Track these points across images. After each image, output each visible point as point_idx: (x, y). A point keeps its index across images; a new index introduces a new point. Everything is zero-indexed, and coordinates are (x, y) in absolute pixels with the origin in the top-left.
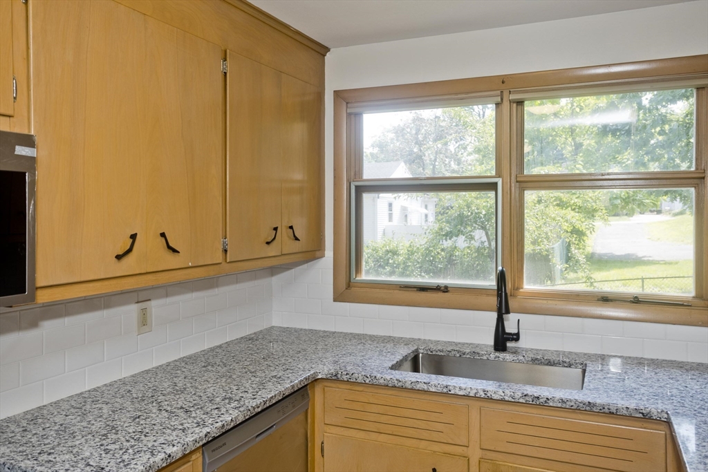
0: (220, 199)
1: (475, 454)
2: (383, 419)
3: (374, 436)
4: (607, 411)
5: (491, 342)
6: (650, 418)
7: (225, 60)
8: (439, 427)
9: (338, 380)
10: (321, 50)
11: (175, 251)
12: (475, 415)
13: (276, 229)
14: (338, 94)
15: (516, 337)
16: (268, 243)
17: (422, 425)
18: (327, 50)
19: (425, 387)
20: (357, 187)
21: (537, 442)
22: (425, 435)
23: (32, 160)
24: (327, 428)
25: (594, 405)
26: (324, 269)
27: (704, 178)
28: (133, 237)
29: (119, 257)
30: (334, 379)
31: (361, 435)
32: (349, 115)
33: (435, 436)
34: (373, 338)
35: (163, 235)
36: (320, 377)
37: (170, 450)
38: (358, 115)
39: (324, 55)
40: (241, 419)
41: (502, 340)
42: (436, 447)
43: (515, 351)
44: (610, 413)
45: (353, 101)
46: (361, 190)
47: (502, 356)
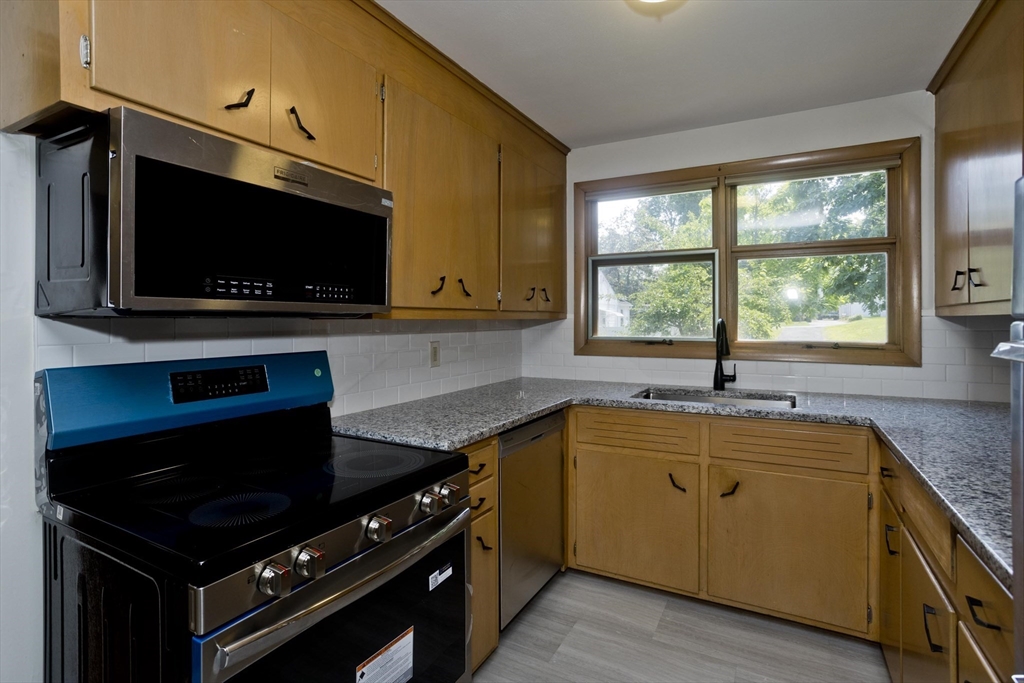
0: (497, 259)
1: (705, 461)
2: (628, 436)
3: (619, 450)
4: (818, 420)
5: (710, 384)
6: (856, 425)
7: (500, 152)
8: (675, 440)
9: (589, 405)
10: (563, 150)
11: (468, 295)
12: (705, 430)
13: (533, 289)
14: (577, 185)
15: (733, 378)
16: (528, 300)
17: (662, 439)
18: (569, 150)
19: (664, 408)
20: (593, 261)
22: (662, 447)
23: (390, 209)
24: (578, 446)
25: (808, 416)
26: (567, 327)
27: (895, 243)
28: (443, 279)
29: (434, 293)
30: (587, 404)
31: (608, 450)
32: (587, 202)
33: (671, 448)
35: (461, 281)
36: (574, 403)
37: (482, 430)
38: (594, 202)
39: (566, 155)
40: (524, 421)
41: (721, 381)
42: (672, 457)
43: (732, 390)
44: (821, 422)
45: (590, 191)
46: (597, 264)
47: (721, 393)
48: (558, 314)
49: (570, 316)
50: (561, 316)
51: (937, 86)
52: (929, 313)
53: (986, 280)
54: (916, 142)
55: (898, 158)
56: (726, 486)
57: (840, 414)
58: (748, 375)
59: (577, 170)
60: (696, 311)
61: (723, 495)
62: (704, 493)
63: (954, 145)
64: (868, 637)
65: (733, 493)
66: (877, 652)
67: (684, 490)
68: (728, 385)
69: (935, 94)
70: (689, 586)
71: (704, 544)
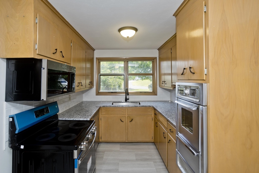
1: (127, 116)
2: (112, 112)
3: (110, 116)
6: (150, 107)
8: (121, 112)
9: (104, 107)
10: (94, 50)
11: (82, 86)
12: (127, 110)
13: (90, 82)
14: (96, 58)
15: (128, 99)
16: (89, 85)
17: (118, 113)
18: (95, 50)
21: (136, 112)
22: (119, 114)
23: (75, 71)
24: (102, 116)
25: (144, 106)
26: (94, 90)
27: (153, 74)
29: (78, 86)
31: (108, 116)
32: (98, 62)
33: (121, 114)
34: (105, 101)
35: (81, 83)
36: (101, 107)
38: (100, 62)
41: (126, 100)
42: (121, 116)
43: (128, 101)
44: (146, 107)
45: (100, 60)
46: (100, 75)
47: (127, 102)
49: (95, 87)
51: (159, 49)
52: (158, 86)
53: (167, 83)
54: (156, 58)
55: (153, 60)
56: (130, 120)
57: (148, 105)
58: (131, 98)
59: (97, 54)
61: (130, 122)
62: (127, 122)
63: (161, 59)
64: (152, 142)
65: (132, 121)
66: (153, 143)
67: (123, 122)
68: (128, 100)
69: (159, 50)
70: (124, 140)
71: (127, 132)
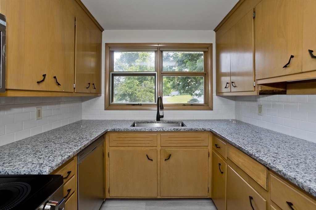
0: (73, 69)
1: (159, 148)
2: (130, 142)
3: (127, 148)
4: (195, 130)
5: (156, 119)
6: (206, 131)
7: (75, 21)
8: (148, 142)
9: (115, 131)
10: (101, 30)
11: (59, 84)
12: (159, 137)
13: (89, 84)
14: (106, 44)
15: (163, 117)
16: (87, 88)
17: (143, 142)
18: (104, 30)
19: (144, 130)
20: (112, 74)
21: (177, 142)
22: (144, 145)
23: (4, 27)
24: (110, 148)
25: (192, 129)
26: (101, 100)
27: (206, 74)
28: (44, 76)
29: (38, 82)
30: (114, 131)
31: (122, 148)
32: (110, 51)
33: (147, 145)
35: (55, 77)
36: (108, 131)
37: (69, 154)
38: (113, 52)
39: (102, 32)
40: (89, 143)
42: (147, 148)
43: (162, 121)
45: (112, 48)
46: (113, 75)
47: (159, 122)
48: (97, 94)
49: (103, 95)
50: (99, 95)
52: (214, 94)
54: (211, 45)
55: (206, 48)
56: (166, 156)
58: (168, 115)
59: (107, 38)
60: (136, 93)
61: (165, 160)
62: (159, 160)
64: (208, 197)
65: (169, 158)
66: (210, 201)
67: (152, 160)
68: (161, 119)
69: (216, 32)
70: (154, 195)
71: (159, 178)
